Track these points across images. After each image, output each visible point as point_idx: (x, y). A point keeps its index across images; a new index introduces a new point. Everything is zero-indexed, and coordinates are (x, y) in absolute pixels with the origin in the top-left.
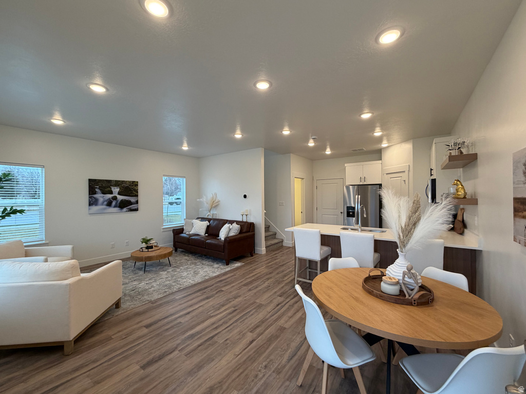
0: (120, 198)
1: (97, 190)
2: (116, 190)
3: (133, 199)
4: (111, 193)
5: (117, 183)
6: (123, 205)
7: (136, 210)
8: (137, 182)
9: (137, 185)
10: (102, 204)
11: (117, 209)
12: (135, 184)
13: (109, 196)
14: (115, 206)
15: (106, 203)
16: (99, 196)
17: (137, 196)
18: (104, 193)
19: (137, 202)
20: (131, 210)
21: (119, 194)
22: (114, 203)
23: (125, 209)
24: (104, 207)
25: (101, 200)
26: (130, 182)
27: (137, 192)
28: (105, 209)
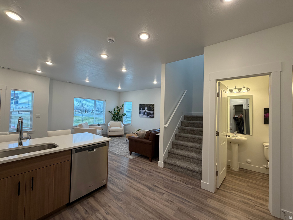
0: (147, 111)
1: (141, 108)
2: (146, 108)
3: (151, 112)
4: (145, 109)
5: (147, 105)
6: (148, 114)
7: (153, 117)
8: (154, 104)
9: (153, 106)
10: (142, 114)
11: (146, 116)
12: (153, 105)
13: (144, 111)
14: (146, 115)
15: (143, 113)
16: (141, 110)
17: (153, 111)
18: (143, 110)
19: (153, 114)
20: (151, 117)
21: (147, 110)
22: (145, 114)
23: (149, 117)
24: (143, 115)
25: (142, 112)
26: (151, 104)
27: (153, 109)
28: (143, 116)
